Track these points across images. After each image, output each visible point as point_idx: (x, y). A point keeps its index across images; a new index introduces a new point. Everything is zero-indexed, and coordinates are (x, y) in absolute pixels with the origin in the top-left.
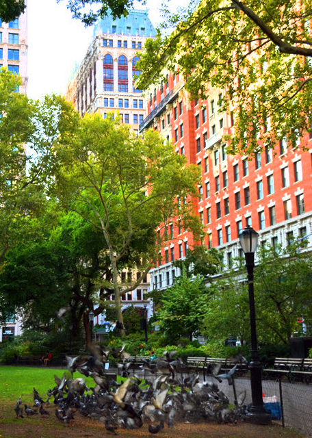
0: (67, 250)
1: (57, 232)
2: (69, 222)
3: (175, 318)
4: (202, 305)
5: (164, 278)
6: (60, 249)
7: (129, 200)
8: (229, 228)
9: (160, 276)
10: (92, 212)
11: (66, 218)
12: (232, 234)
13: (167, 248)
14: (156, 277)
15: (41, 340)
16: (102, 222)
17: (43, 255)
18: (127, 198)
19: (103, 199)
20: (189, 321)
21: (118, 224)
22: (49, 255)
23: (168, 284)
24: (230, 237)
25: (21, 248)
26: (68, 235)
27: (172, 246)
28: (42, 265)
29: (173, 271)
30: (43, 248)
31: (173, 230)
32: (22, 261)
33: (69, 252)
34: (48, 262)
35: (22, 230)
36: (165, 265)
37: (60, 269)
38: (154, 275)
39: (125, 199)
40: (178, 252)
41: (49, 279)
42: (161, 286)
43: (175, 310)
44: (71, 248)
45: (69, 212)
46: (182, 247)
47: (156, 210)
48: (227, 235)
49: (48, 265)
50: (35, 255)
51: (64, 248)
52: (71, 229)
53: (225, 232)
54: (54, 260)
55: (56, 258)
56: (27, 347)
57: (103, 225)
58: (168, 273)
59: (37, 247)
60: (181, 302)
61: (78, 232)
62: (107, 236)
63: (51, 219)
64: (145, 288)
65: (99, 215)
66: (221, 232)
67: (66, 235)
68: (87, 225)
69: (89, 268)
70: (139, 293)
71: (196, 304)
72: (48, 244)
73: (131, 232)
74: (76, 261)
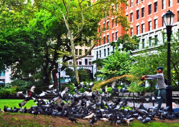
0: (41, 33)
1: (33, 22)
2: (41, 16)
3: (111, 73)
4: (127, 65)
5: (103, 52)
6: (36, 32)
7: (82, 4)
8: (144, 25)
9: (100, 51)
10: (57, 11)
11: (39, 14)
12: (145, 29)
13: (104, 35)
14: (97, 52)
15: (23, 85)
16: (64, 17)
17: (24, 36)
18: (81, 3)
19: (65, 3)
20: (119, 74)
21: (74, 19)
22: (29, 36)
23: (105, 55)
24: (144, 30)
25: (8, 30)
26: (41, 24)
27: (108, 34)
28: (24, 41)
29: (108, 49)
30: (24, 31)
31: (109, 25)
32: (9, 38)
33: (42, 34)
34: (28, 40)
35: (10, 18)
36: (103, 45)
37: (36, 44)
38: (96, 51)
39: (80, 4)
40: (112, 38)
41: (29, 50)
42: (100, 57)
43: (112, 68)
44: (43, 32)
45: (41, 11)
46: (114, 35)
47: (100, 11)
48: (142, 29)
49: (27, 42)
50: (19, 35)
51: (38, 32)
52: (42, 21)
53: (141, 27)
54: (32, 39)
55: (33, 38)
56: (15, 89)
57: (65, 19)
58: (105, 50)
59: (19, 30)
60: (115, 64)
61: (48, 22)
62: (67, 25)
63: (30, 12)
64: (90, 58)
65: (62, 12)
66: (139, 27)
67: (39, 24)
68: (54, 18)
69: (55, 44)
70: (86, 60)
71: (124, 65)
72: (27, 29)
73: (84, 23)
74: (46, 40)
